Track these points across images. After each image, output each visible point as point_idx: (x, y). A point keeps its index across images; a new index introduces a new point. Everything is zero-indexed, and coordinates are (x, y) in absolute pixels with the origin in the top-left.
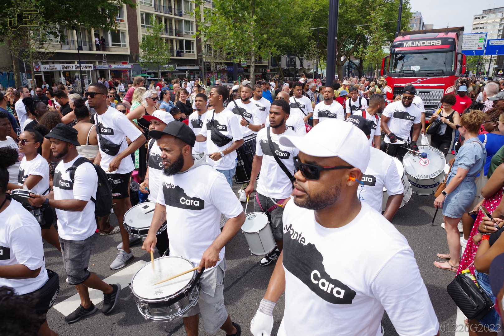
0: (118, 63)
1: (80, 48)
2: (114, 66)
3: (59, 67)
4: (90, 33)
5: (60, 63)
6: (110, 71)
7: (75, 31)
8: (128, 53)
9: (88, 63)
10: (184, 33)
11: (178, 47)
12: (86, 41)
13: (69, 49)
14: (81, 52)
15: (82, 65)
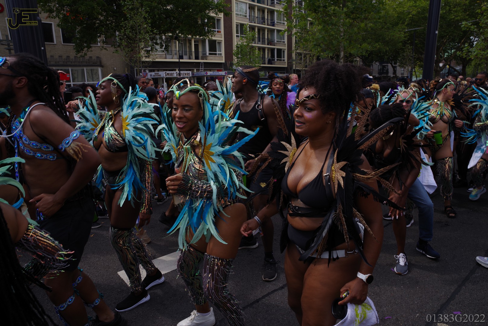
0: (213, 70)
1: (181, 57)
2: (209, 73)
3: (163, 74)
4: (190, 44)
5: (164, 70)
6: (206, 78)
7: (177, 42)
8: (223, 61)
9: (187, 70)
10: (276, 42)
11: (270, 55)
12: (187, 51)
13: (172, 58)
14: (181, 60)
15: (181, 72)
